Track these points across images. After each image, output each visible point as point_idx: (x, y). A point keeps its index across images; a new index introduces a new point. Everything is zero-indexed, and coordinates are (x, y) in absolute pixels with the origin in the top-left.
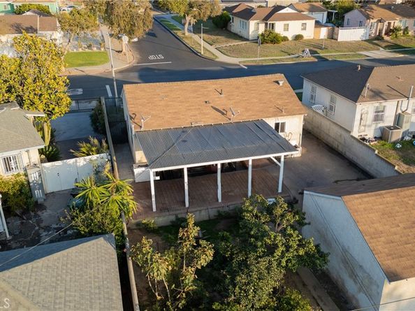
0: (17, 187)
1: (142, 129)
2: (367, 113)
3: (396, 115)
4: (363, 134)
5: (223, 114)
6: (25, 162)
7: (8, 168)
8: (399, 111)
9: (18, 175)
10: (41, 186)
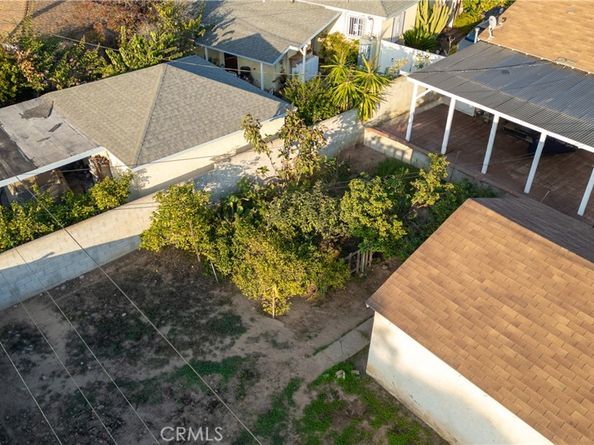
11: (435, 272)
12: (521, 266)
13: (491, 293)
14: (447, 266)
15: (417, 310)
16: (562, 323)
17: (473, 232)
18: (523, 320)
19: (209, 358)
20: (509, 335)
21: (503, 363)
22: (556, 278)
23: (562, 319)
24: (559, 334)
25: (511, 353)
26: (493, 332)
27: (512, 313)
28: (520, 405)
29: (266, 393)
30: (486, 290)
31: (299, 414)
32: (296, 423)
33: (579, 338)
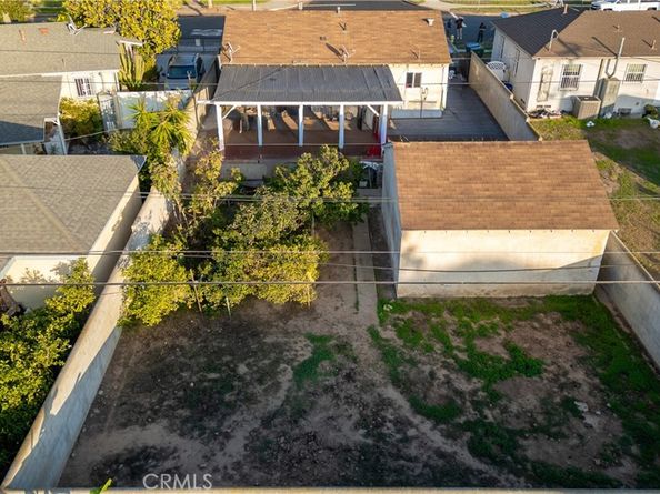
0: (88, 115)
1: (231, 63)
2: (552, 74)
3: (598, 82)
4: (543, 104)
5: (338, 54)
6: (98, 88)
7: (81, 93)
8: (604, 76)
9: (91, 102)
10: (114, 118)
11: (420, 190)
12: (458, 161)
13: (460, 183)
14: (422, 183)
15: (434, 215)
16: (503, 176)
17: (415, 158)
18: (487, 186)
19: (302, 359)
20: (489, 197)
21: (502, 211)
22: (479, 157)
23: (503, 175)
24: (508, 182)
25: (499, 204)
26: (481, 200)
27: (480, 186)
28: (529, 224)
29: (366, 347)
30: (454, 183)
31: (400, 342)
32: (404, 346)
33: (518, 179)
